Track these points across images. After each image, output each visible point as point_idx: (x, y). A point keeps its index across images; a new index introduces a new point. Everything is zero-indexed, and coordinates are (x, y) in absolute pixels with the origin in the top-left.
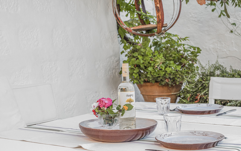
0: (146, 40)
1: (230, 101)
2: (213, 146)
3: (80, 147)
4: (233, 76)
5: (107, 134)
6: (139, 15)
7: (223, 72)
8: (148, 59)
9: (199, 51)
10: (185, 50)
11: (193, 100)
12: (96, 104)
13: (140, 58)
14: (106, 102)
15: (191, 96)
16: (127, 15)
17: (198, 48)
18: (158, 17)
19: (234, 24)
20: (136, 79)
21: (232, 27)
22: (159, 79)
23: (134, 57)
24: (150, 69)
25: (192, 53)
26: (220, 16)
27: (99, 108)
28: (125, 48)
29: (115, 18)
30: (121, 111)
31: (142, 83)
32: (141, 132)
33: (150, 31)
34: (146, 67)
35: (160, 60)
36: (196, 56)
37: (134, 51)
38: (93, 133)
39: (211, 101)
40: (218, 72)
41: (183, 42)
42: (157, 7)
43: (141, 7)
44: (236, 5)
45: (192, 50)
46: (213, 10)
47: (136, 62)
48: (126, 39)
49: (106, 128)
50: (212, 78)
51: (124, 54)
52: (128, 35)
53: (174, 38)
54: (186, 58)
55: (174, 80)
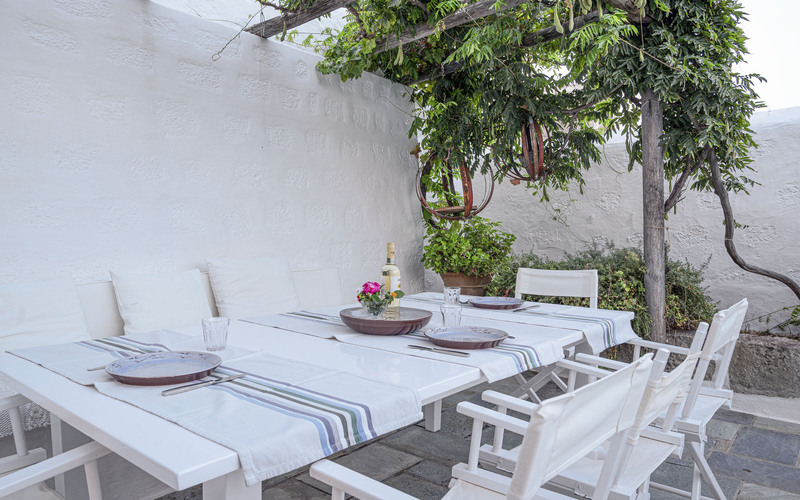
0: (457, 226)
1: (543, 297)
2: (493, 346)
3: (334, 338)
4: (549, 268)
5: (367, 325)
6: (447, 196)
7: (537, 263)
8: (453, 245)
9: (514, 238)
10: (497, 237)
11: (502, 293)
12: (361, 289)
13: (444, 243)
14: (373, 287)
15: (499, 290)
16: (434, 196)
17: (512, 236)
18: (466, 198)
19: (559, 210)
20: (438, 268)
21: (555, 214)
22: (464, 269)
23: (436, 242)
24: (455, 257)
25: (505, 241)
26: (542, 200)
27: (364, 293)
28: (429, 232)
29: (420, 203)
30: (389, 298)
31: (445, 272)
32: (410, 325)
33: (457, 215)
34: (450, 255)
35: (466, 246)
36: (509, 245)
37: (438, 236)
38: (353, 322)
39: (518, 296)
40: (531, 263)
41: (494, 228)
42: (464, 187)
43: (449, 187)
44: (557, 187)
45: (505, 237)
46: (534, 194)
47: (439, 249)
48: (431, 222)
49: (371, 317)
50: (520, 269)
51: (428, 239)
52: (434, 219)
53: (484, 223)
54: (498, 247)
55: (481, 271)
